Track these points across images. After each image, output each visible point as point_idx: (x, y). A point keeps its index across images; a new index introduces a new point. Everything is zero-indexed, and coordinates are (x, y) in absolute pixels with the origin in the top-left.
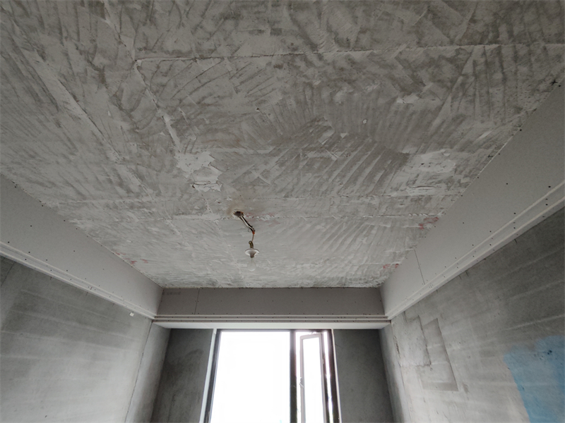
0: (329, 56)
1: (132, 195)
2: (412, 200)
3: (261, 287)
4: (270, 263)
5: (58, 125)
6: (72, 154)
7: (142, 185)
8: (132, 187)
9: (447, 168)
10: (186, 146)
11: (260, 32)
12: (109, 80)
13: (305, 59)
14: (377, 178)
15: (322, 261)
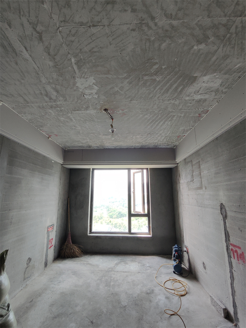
0: (160, 24)
1: (52, 101)
2: (196, 102)
3: (114, 148)
4: (119, 135)
5: (17, 63)
6: (23, 79)
7: (58, 96)
8: (52, 97)
9: (216, 84)
10: (81, 74)
11: (125, 11)
12: (44, 39)
13: (147, 25)
14: (179, 90)
15: (146, 134)
